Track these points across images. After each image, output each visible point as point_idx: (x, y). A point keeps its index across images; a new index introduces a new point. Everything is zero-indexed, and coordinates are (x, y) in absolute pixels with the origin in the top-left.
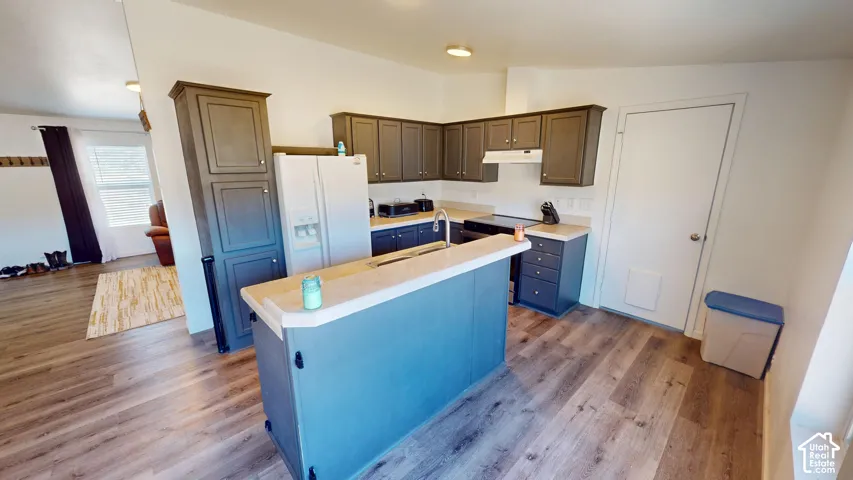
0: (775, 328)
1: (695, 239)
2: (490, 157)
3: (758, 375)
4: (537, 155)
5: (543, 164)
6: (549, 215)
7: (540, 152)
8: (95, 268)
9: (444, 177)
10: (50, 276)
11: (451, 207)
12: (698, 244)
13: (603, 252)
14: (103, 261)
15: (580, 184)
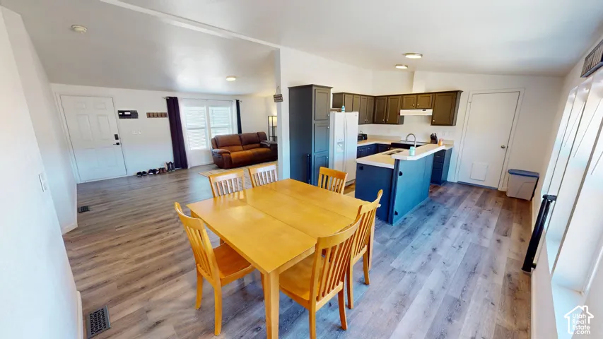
0: (535, 179)
1: (503, 147)
2: (403, 112)
3: (529, 199)
4: (429, 112)
5: (433, 116)
6: (434, 139)
7: (431, 110)
8: (184, 171)
9: (374, 123)
10: (167, 175)
11: (374, 138)
12: (504, 150)
13: (460, 155)
14: (189, 167)
15: (452, 125)
